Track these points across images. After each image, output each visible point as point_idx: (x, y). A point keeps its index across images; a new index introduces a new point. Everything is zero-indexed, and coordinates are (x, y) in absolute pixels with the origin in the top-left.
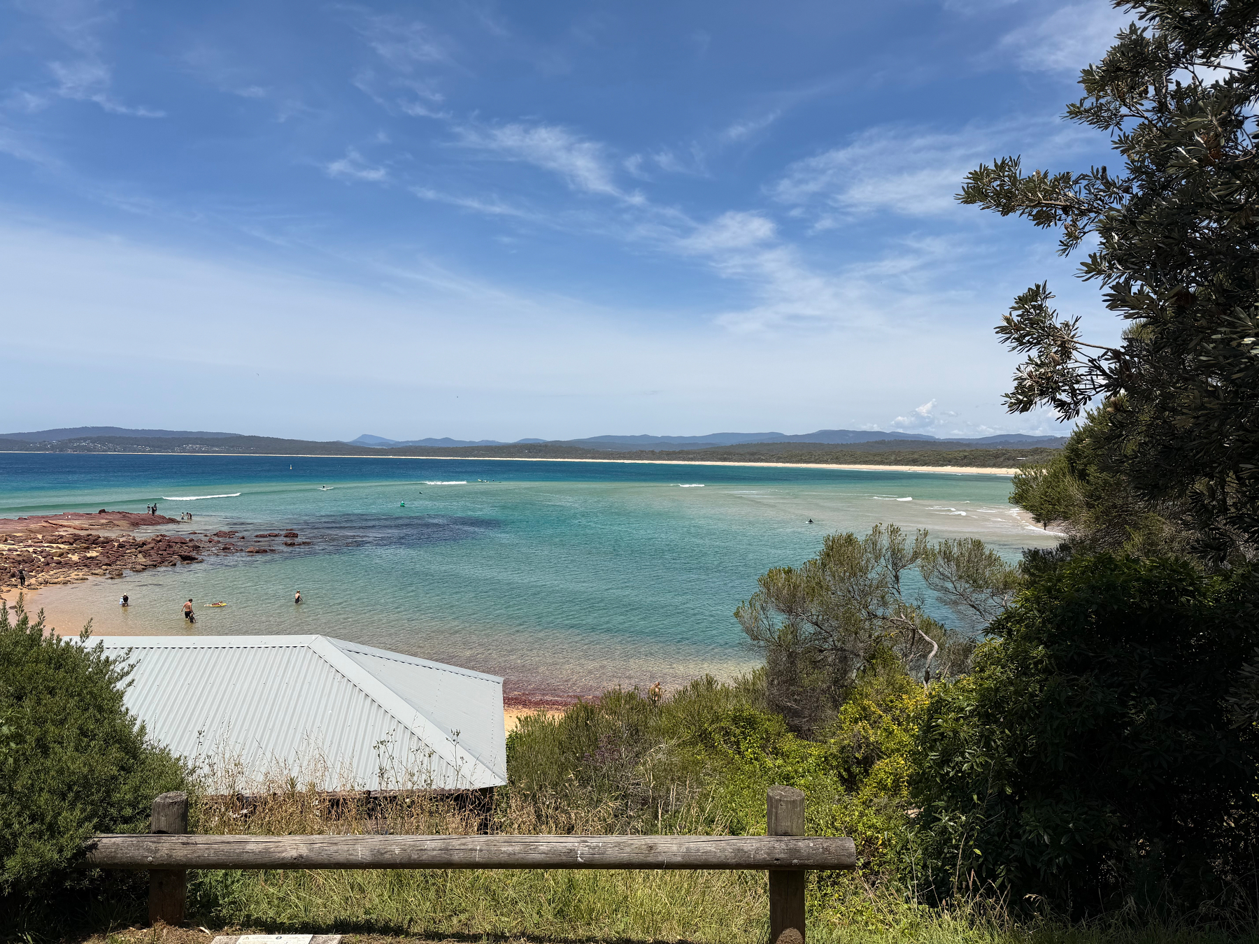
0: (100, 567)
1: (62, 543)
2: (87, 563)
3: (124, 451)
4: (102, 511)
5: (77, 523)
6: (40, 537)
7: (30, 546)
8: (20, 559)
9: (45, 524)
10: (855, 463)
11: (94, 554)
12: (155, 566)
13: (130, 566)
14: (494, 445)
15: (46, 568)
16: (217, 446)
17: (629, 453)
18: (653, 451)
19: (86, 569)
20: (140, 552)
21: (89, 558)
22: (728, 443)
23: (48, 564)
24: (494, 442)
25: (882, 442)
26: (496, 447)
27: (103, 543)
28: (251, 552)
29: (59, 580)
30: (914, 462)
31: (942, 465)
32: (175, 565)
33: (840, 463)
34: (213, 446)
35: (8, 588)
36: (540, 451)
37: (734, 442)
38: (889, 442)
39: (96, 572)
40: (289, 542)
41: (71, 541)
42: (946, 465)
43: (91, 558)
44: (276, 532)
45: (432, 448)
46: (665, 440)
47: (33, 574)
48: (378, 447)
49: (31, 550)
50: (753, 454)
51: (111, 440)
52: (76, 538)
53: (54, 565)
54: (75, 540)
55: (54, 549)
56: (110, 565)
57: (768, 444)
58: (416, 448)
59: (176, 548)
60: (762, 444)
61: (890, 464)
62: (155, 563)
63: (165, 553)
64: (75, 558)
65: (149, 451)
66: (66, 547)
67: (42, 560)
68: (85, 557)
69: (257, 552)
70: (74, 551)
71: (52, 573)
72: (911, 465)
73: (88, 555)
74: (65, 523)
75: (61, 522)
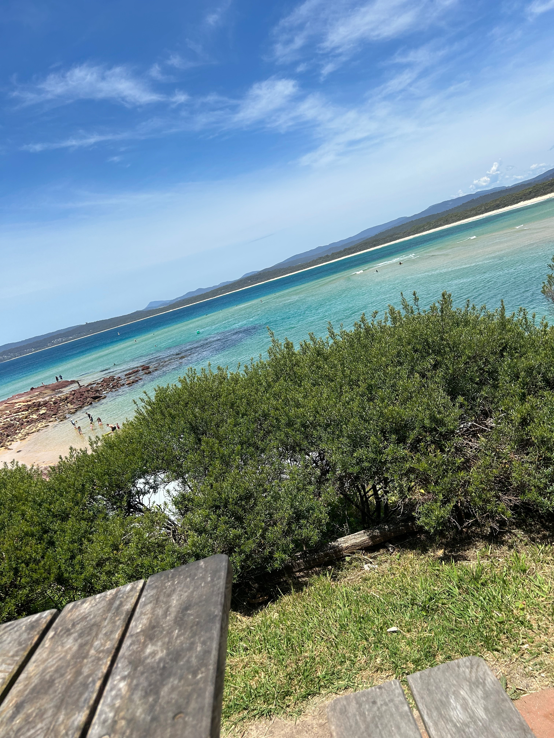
0: (51, 417)
1: (23, 411)
2: (43, 417)
3: (21, 355)
4: (32, 389)
5: (23, 399)
6: (8, 412)
7: (7, 418)
8: (6, 426)
9: (6, 405)
10: (460, 220)
11: (44, 411)
12: (81, 407)
13: (67, 411)
14: (228, 284)
15: (23, 427)
16: (71, 336)
17: (313, 261)
18: (327, 256)
19: (44, 421)
20: (68, 403)
21: (42, 414)
22: (373, 234)
23: (22, 424)
24: (227, 282)
25: (473, 201)
26: (230, 285)
27: (44, 404)
28: (130, 384)
29: (34, 430)
30: (498, 207)
31: (517, 203)
32: (91, 404)
33: (450, 223)
34: (69, 336)
35: (10, 443)
36: (257, 278)
37: (376, 232)
38: (477, 200)
39: (51, 420)
40: (147, 372)
41: (27, 408)
42: (519, 202)
43: (43, 414)
44: (137, 369)
45: (193, 297)
46: (332, 246)
47: (18, 431)
48: (162, 307)
49: (8, 419)
50: (391, 236)
51: (10, 351)
52: (29, 407)
53: (26, 423)
54: (29, 408)
55: (20, 415)
56: (55, 414)
57: (399, 226)
58: (183, 300)
59: (86, 394)
60: (396, 228)
61: (482, 213)
62: (80, 406)
63: (81, 399)
64: (35, 416)
65: (35, 351)
66: (26, 412)
67: (18, 423)
68: (39, 414)
69: (133, 383)
70: (32, 413)
71: (27, 428)
72: (496, 209)
73: (41, 413)
74: (16, 401)
75: (14, 401)
